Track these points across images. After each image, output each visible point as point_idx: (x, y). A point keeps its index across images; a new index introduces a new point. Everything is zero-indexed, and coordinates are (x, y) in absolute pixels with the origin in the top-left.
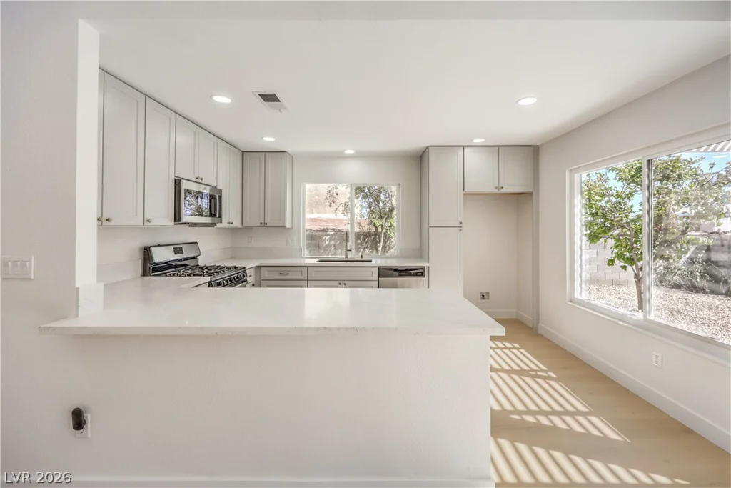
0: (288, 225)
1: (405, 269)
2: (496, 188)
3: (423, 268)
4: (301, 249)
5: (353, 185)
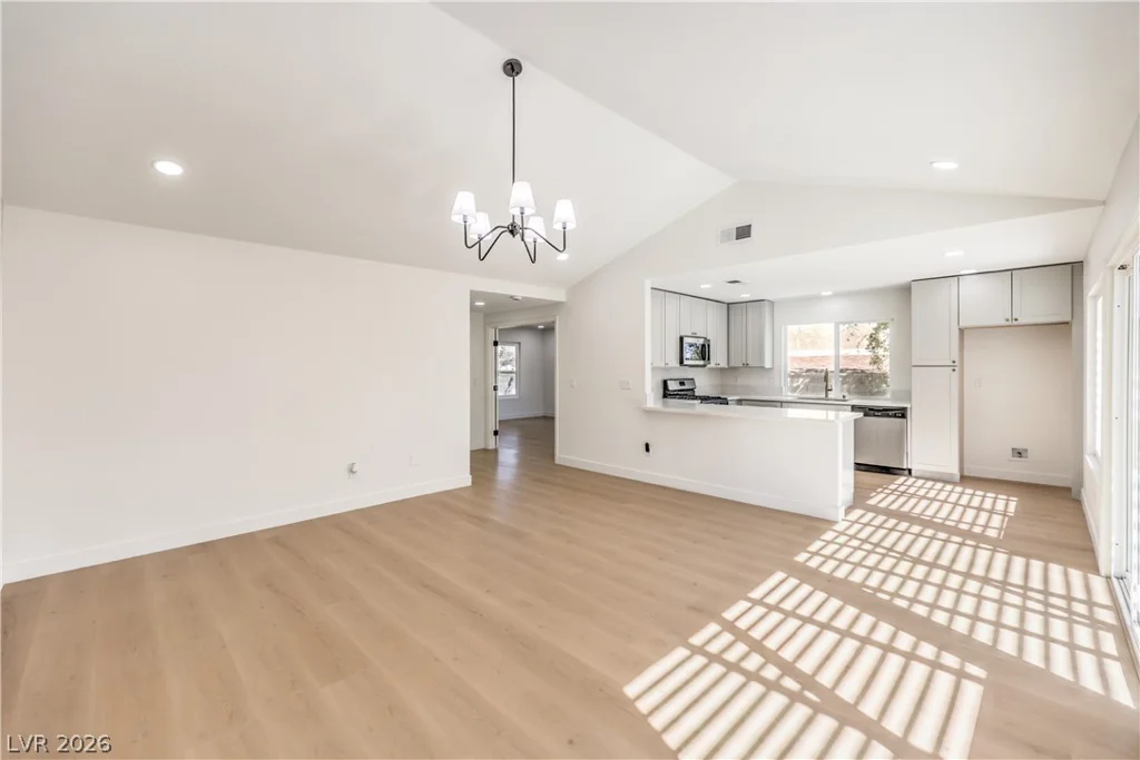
0: (768, 365)
1: (882, 409)
2: (1007, 320)
3: (905, 409)
4: (782, 388)
5: (838, 324)
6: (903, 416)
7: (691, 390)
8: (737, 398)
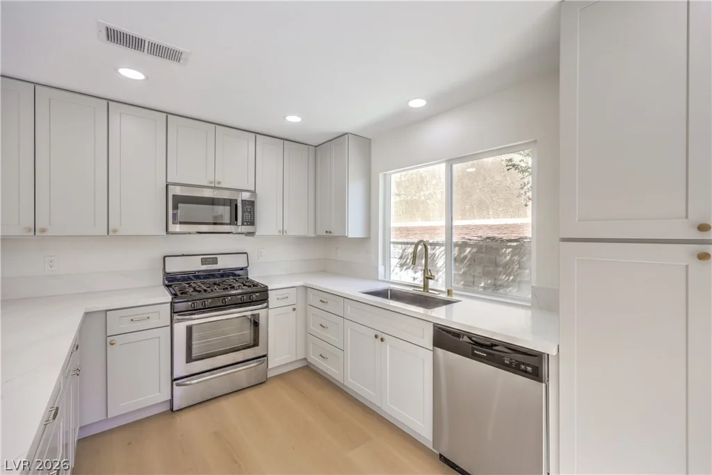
4: (378, 268)
5: (450, 162)
6: (538, 374)
7: (242, 269)
8: (299, 282)
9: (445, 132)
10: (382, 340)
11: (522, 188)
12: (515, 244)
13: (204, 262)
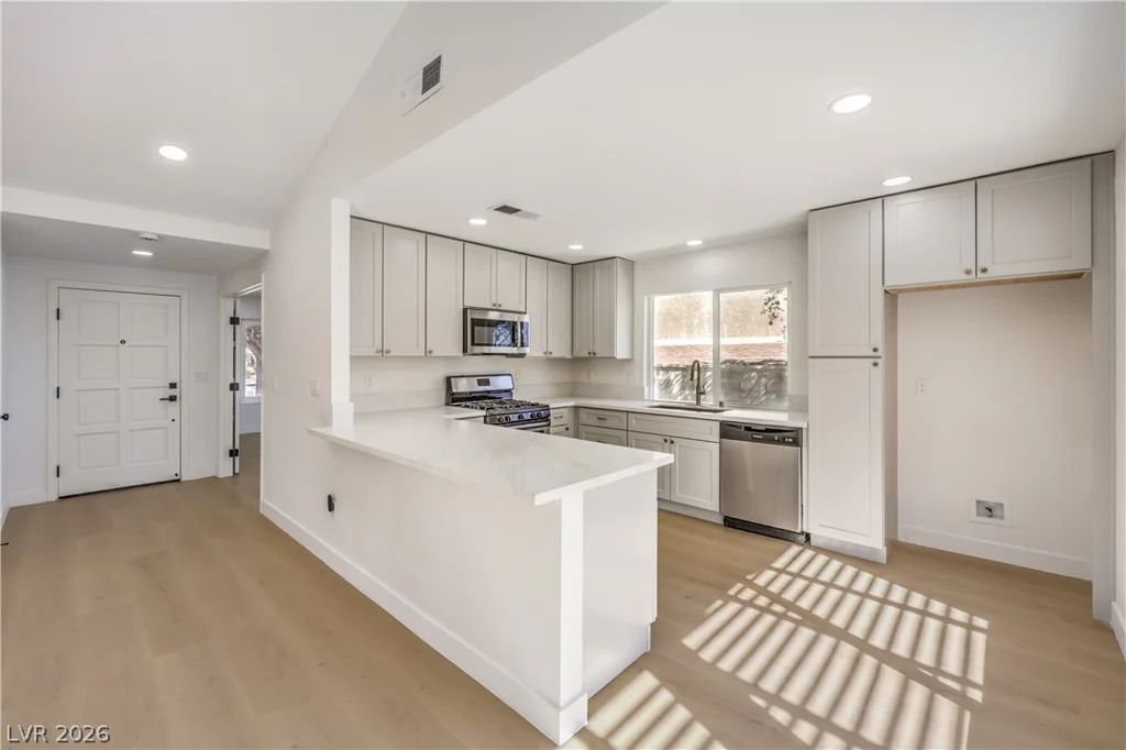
1: (764, 428)
2: (968, 272)
3: (798, 431)
4: (643, 388)
5: (718, 292)
6: (797, 442)
7: (506, 391)
8: (572, 403)
9: (713, 265)
10: (672, 442)
11: (766, 304)
12: (759, 367)
13: (480, 383)
